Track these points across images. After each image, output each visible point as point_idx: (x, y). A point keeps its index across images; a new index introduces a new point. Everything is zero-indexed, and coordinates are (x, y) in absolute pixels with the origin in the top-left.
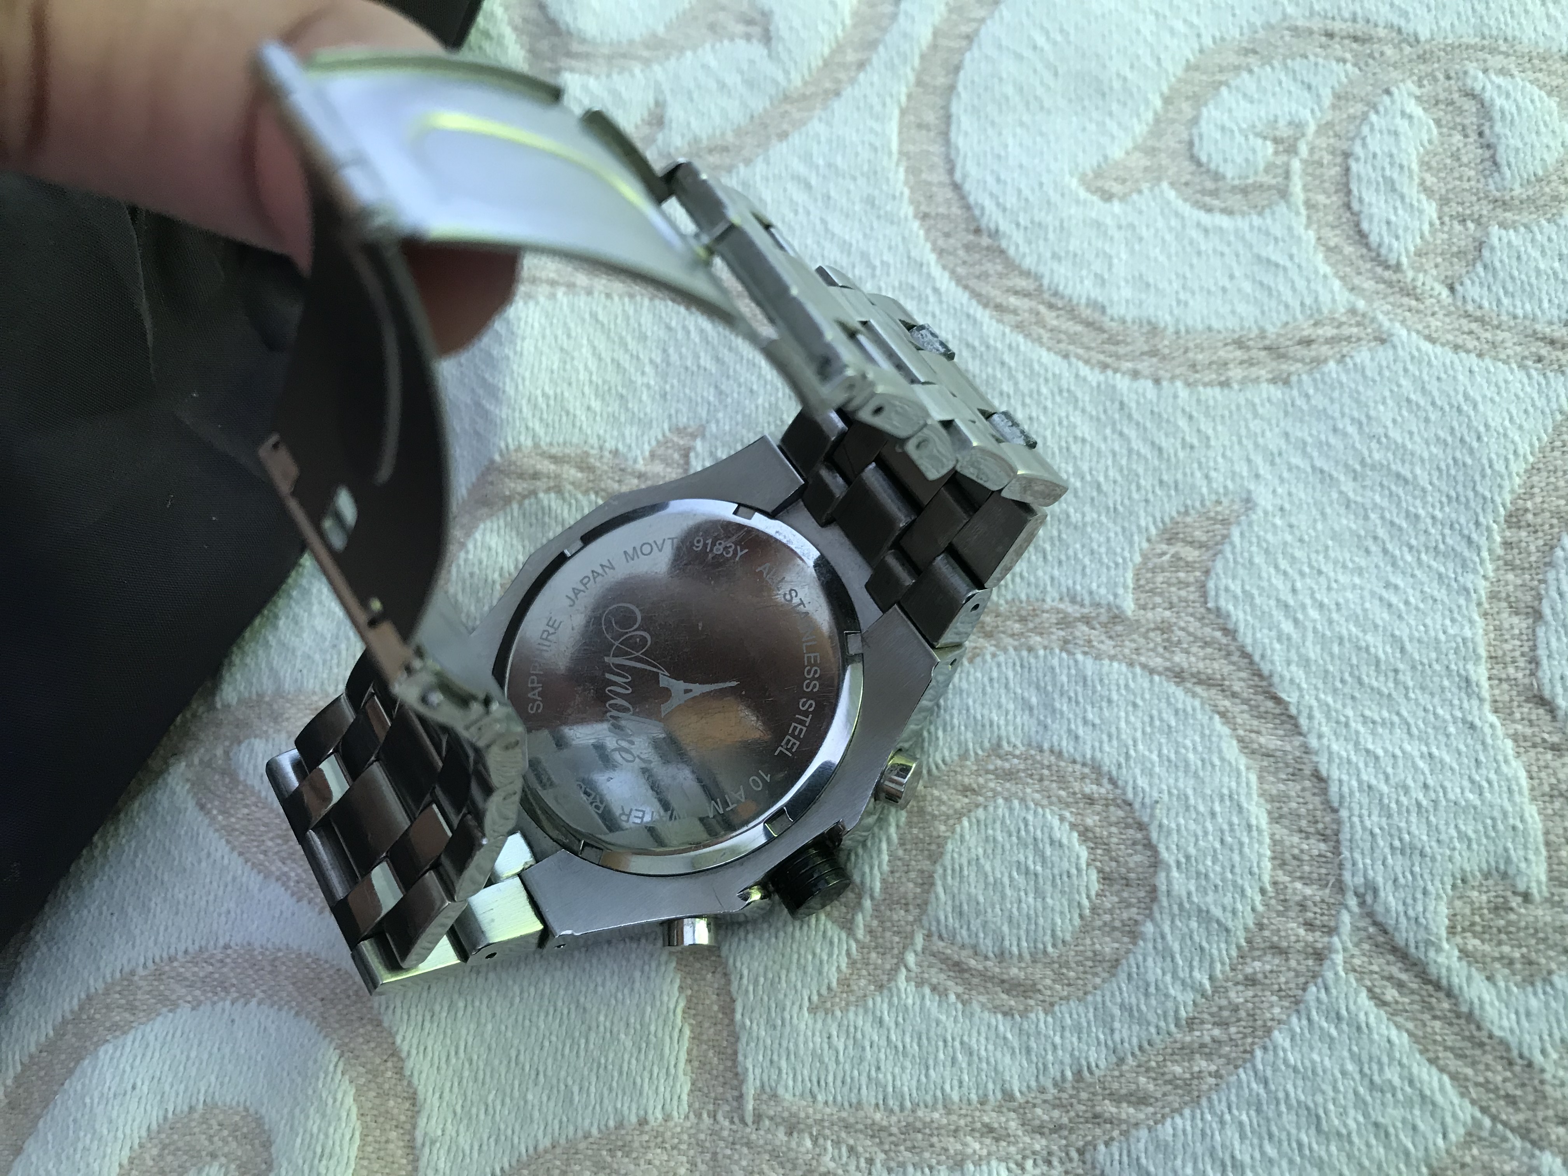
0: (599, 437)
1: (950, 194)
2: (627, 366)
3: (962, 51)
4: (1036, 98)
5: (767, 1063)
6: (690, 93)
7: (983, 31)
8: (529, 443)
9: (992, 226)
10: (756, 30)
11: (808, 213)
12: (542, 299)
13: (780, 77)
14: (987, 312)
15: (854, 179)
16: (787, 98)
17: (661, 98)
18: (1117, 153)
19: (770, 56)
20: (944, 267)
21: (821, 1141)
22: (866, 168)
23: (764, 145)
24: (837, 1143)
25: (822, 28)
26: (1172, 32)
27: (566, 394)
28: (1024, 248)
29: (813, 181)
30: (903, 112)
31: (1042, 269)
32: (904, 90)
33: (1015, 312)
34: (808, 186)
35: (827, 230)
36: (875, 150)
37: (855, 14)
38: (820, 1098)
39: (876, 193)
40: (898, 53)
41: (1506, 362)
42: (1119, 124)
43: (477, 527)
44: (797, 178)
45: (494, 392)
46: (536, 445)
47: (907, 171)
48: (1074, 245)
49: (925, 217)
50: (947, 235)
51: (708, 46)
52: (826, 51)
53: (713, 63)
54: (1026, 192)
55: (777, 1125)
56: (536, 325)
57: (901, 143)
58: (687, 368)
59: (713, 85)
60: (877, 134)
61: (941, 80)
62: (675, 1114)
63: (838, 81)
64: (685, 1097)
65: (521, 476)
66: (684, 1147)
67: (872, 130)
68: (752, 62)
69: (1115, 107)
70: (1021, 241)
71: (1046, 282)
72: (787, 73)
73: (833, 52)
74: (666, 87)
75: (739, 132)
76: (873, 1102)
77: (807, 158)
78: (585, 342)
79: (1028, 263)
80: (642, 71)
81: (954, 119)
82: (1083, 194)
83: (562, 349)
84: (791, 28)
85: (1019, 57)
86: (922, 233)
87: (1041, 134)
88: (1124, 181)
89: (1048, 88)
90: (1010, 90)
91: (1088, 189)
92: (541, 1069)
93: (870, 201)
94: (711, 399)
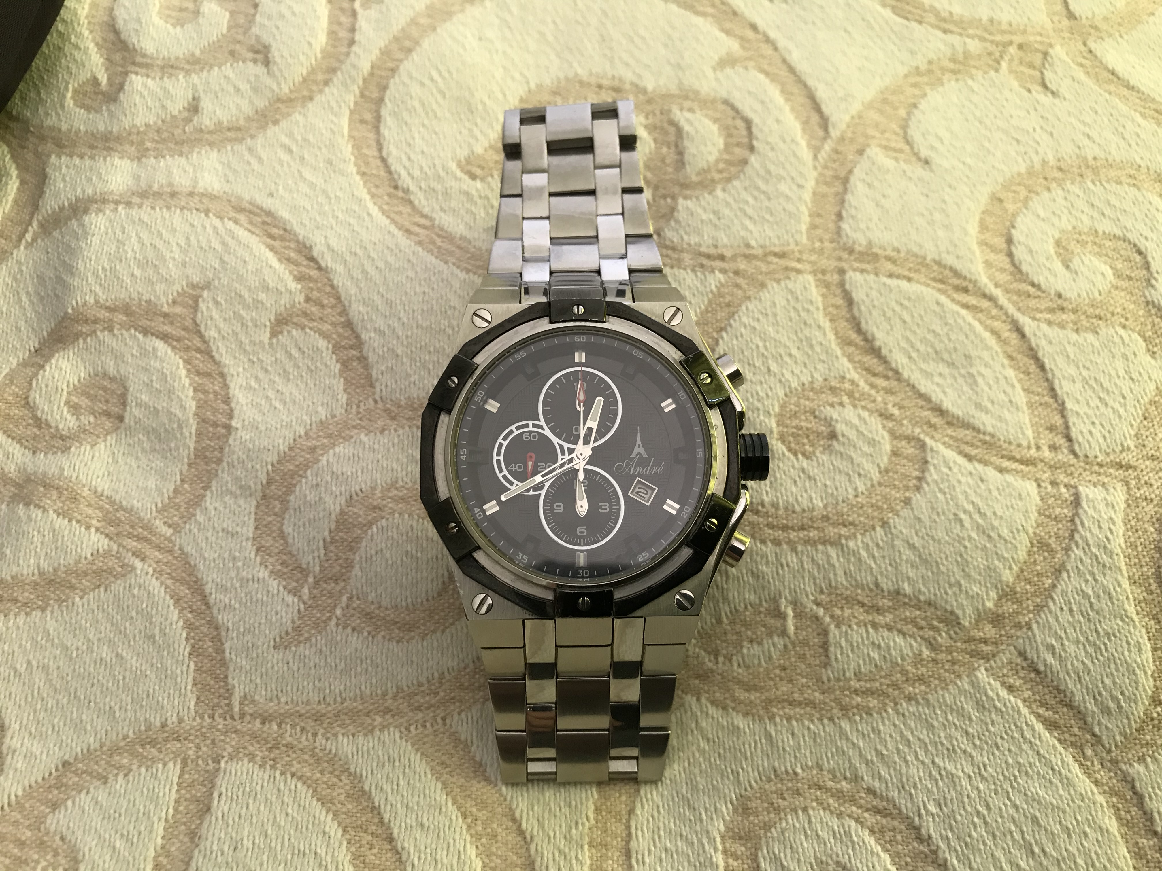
0: (139, 293)
1: (379, 163)
2: (161, 247)
3: (388, 78)
4: (433, 110)
5: (248, 681)
6: (216, 93)
7: (401, 68)
8: (92, 301)
9: (405, 186)
10: (260, 57)
11: (289, 166)
12: (108, 212)
13: (275, 87)
14: (401, 233)
15: (320, 148)
16: (279, 100)
17: (196, 95)
18: (479, 150)
19: (268, 73)
20: (375, 204)
21: (283, 726)
22: (327, 143)
23: (263, 127)
24: (293, 726)
25: (302, 58)
26: (513, 78)
27: (118, 267)
28: (424, 202)
29: (294, 149)
30: (352, 112)
31: (434, 215)
32: (352, 99)
33: (417, 235)
34: (290, 151)
35: (301, 176)
36: (333, 133)
37: (323, 51)
38: (283, 700)
39: (334, 158)
40: (350, 77)
41: (685, 269)
42: (481, 132)
43: (53, 356)
44: (284, 146)
45: (71, 270)
46: (97, 302)
47: (353, 146)
48: (453, 204)
49: (363, 174)
50: (377, 186)
51: (229, 64)
52: (305, 72)
53: (232, 75)
54: (426, 169)
55: (255, 718)
56: (102, 227)
57: (350, 130)
58: (202, 248)
59: (232, 90)
60: (335, 124)
61: (375, 95)
62: (186, 718)
63: (311, 91)
64: (192, 707)
65: (86, 322)
66: (191, 738)
67: (332, 121)
68: (257, 76)
69: (479, 121)
70: (422, 198)
71: (437, 222)
72: (279, 84)
73: (309, 74)
74: (200, 88)
75: (248, 119)
76: (317, 699)
77: (290, 135)
78: (134, 235)
79: (426, 210)
80: (184, 77)
81: (383, 119)
82: (459, 174)
83: (118, 241)
84: (282, 56)
85: (422, 84)
86: (361, 183)
87: (436, 133)
88: (483, 168)
89: (440, 106)
90: (417, 104)
91: (462, 170)
92: (92, 698)
93: (330, 162)
94: (217, 266)
